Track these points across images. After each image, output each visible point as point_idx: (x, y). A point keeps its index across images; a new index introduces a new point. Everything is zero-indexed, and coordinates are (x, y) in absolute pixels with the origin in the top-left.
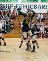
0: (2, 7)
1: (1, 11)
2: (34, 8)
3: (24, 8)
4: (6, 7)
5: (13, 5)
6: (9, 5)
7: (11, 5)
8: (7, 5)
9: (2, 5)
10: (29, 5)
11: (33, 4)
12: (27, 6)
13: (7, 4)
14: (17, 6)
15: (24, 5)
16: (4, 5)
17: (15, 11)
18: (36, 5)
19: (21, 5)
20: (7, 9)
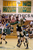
0: (5, 16)
1: (4, 19)
2: (28, 17)
3: (20, 17)
4: (7, 16)
6: (9, 14)
7: (11, 14)
8: (8, 14)
9: (5, 15)
10: (24, 15)
11: (27, 14)
12: (22, 16)
15: (20, 15)
16: (6, 14)
17: (14, 19)
18: (30, 15)
19: (18, 15)
20: (8, 17)
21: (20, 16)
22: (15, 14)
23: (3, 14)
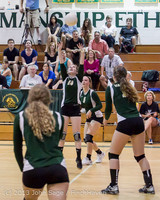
3: (146, 26)
5: (102, 14)
6: (86, 14)
7: (94, 14)
8: (78, 14)
12: (157, 19)
13: (79, 10)
14: (118, 19)
15: (146, 14)
19: (135, 14)
21: (146, 19)
22: (117, 14)
23: (53, 14)
